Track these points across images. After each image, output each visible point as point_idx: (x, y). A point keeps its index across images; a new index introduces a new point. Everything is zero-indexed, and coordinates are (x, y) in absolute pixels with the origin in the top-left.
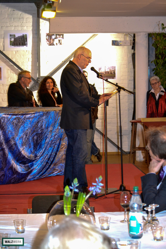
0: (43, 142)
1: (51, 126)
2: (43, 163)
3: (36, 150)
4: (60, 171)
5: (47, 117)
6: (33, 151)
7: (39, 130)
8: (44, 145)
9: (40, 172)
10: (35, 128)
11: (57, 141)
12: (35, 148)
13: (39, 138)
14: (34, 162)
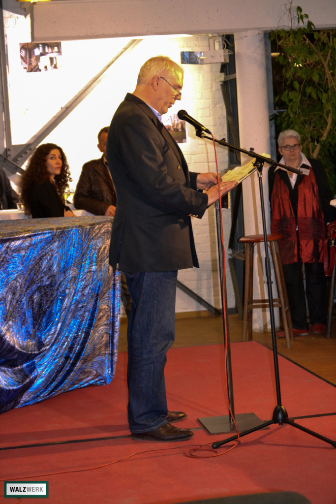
0: (56, 306)
1: (74, 265)
2: (57, 360)
3: (38, 329)
4: (95, 375)
5: (62, 244)
6: (31, 333)
7: (45, 279)
8: (59, 314)
9: (51, 383)
10: (35, 274)
11: (88, 303)
12: (36, 324)
13: (45, 299)
14: (36, 360)
